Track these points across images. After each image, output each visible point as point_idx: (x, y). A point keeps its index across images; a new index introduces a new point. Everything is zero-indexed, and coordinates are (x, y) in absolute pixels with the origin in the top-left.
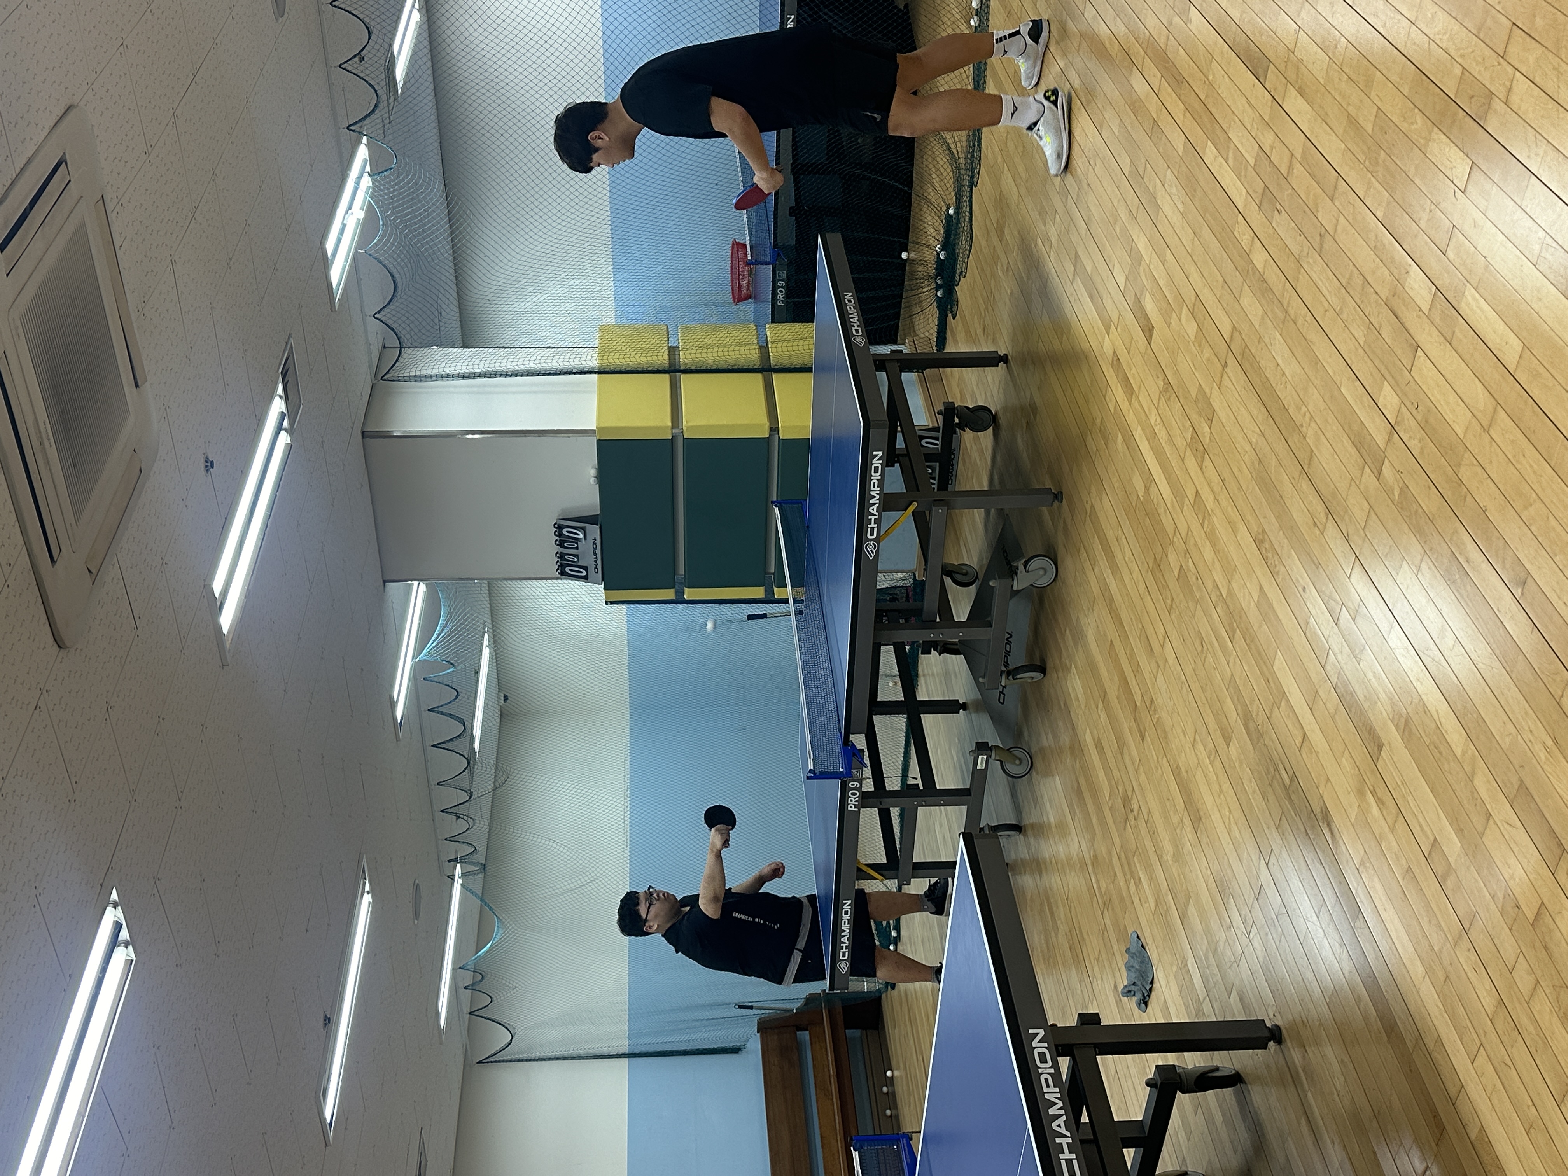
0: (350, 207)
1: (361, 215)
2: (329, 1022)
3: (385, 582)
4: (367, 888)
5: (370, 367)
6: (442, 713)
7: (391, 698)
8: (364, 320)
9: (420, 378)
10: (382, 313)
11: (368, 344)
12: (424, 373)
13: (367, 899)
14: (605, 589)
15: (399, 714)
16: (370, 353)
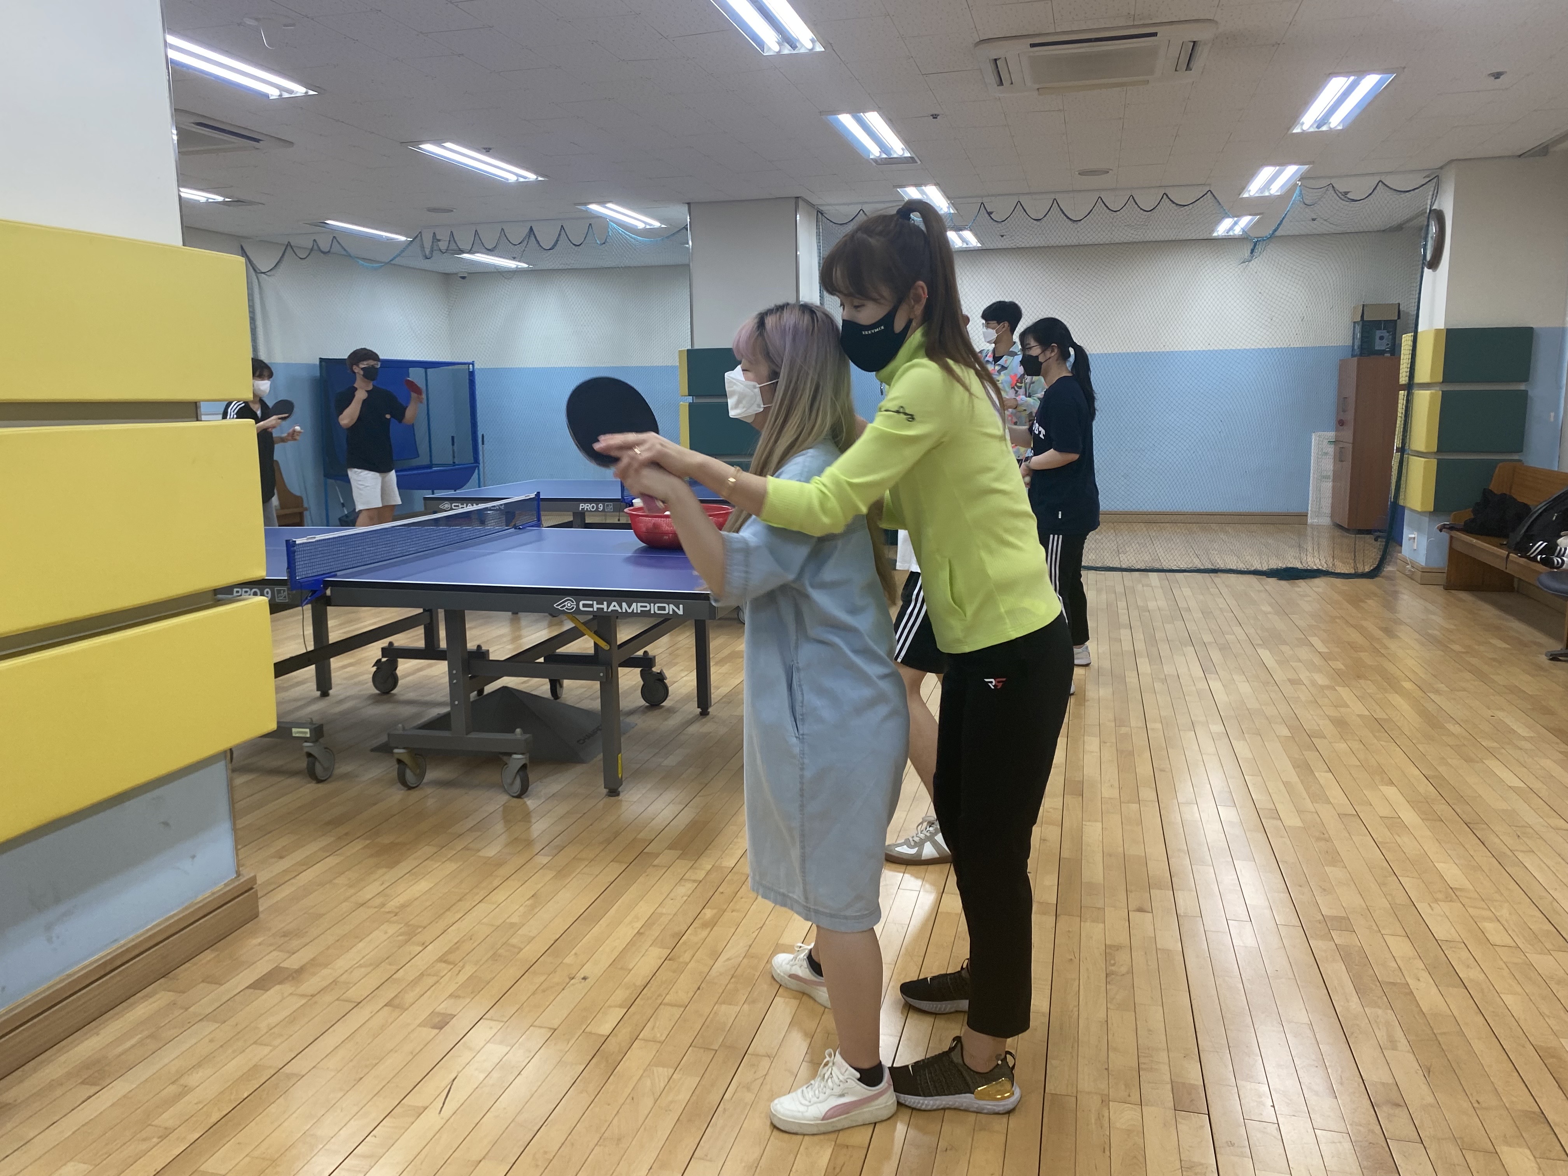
3: (689, 204)
5: (828, 205)
7: (610, 202)
8: (860, 203)
9: (818, 234)
10: (863, 215)
11: (842, 205)
14: (688, 350)
15: (594, 207)
16: (834, 205)
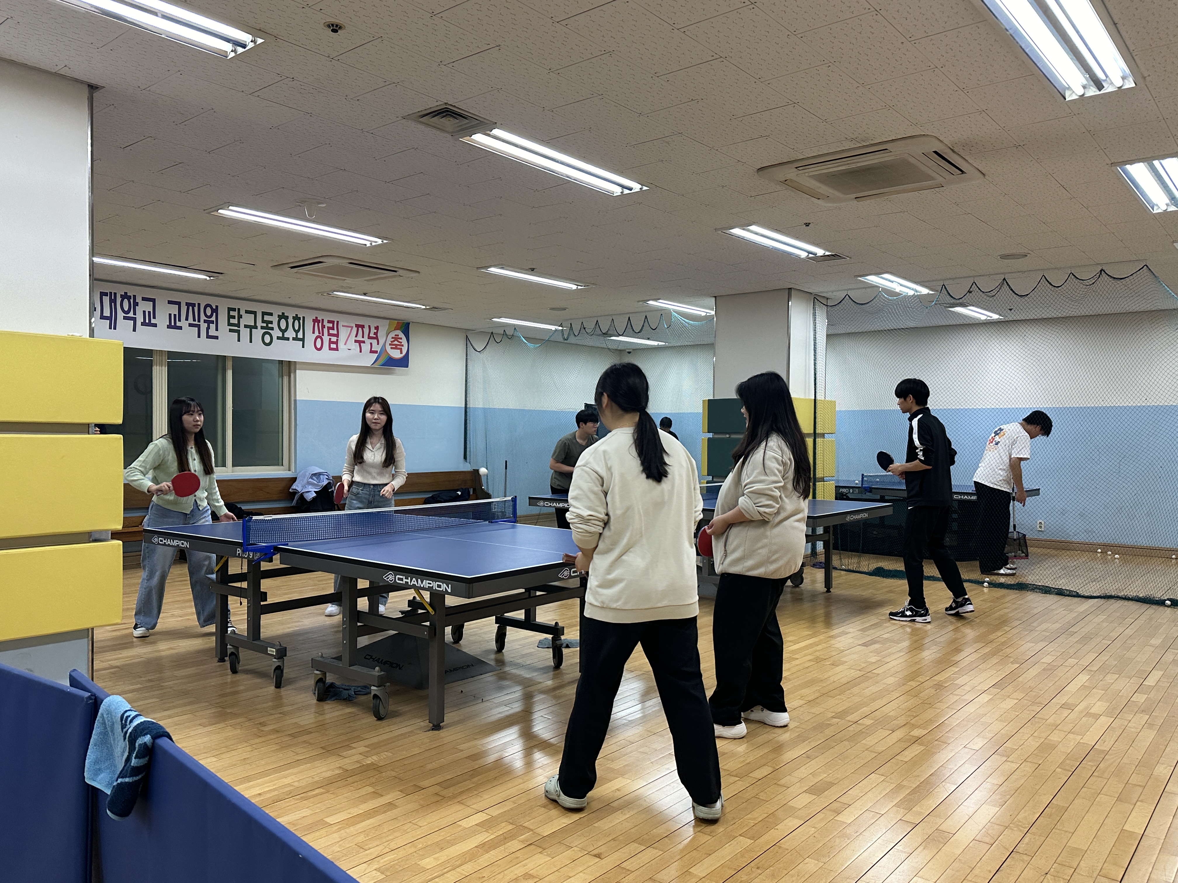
0: (901, 285)
1: (897, 290)
2: (532, 270)
3: (715, 297)
4: (579, 287)
5: (821, 292)
6: (644, 322)
7: (659, 299)
8: (845, 290)
9: (814, 315)
10: (849, 298)
11: (832, 292)
12: (817, 317)
13: (574, 287)
14: (709, 400)
15: (651, 302)
16: (827, 292)
